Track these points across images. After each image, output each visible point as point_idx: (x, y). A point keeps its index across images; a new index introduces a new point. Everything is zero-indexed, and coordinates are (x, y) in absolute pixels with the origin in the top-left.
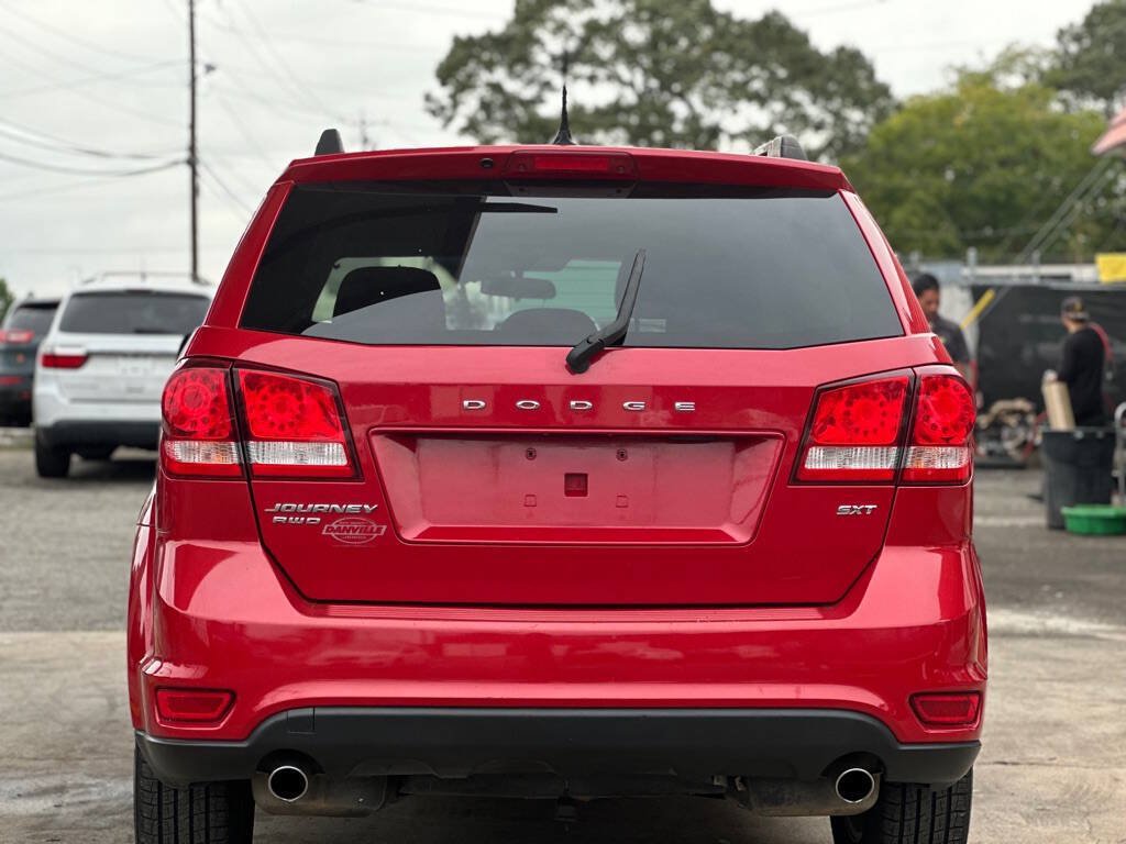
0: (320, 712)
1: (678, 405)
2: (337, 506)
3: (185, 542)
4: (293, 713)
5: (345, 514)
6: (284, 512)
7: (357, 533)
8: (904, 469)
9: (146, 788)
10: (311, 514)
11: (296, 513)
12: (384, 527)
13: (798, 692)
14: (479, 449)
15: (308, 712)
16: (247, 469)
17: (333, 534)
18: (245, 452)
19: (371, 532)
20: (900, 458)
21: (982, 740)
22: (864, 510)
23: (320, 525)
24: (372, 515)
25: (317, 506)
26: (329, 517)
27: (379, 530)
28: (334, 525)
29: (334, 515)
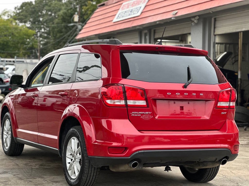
0: (145, 151)
1: (201, 94)
2: (144, 112)
3: (107, 119)
4: (140, 152)
5: (146, 114)
6: (134, 114)
7: (147, 117)
8: (230, 106)
9: (87, 168)
10: (139, 114)
11: (136, 114)
12: (152, 116)
13: (220, 145)
14: (166, 102)
15: (143, 151)
16: (126, 105)
17: (143, 118)
18: (126, 102)
19: (150, 117)
20: (229, 104)
21: (238, 154)
22: (225, 113)
23: (141, 116)
24: (151, 114)
25: (140, 112)
26: (142, 115)
27: (151, 117)
28: (143, 116)
29: (144, 114)
